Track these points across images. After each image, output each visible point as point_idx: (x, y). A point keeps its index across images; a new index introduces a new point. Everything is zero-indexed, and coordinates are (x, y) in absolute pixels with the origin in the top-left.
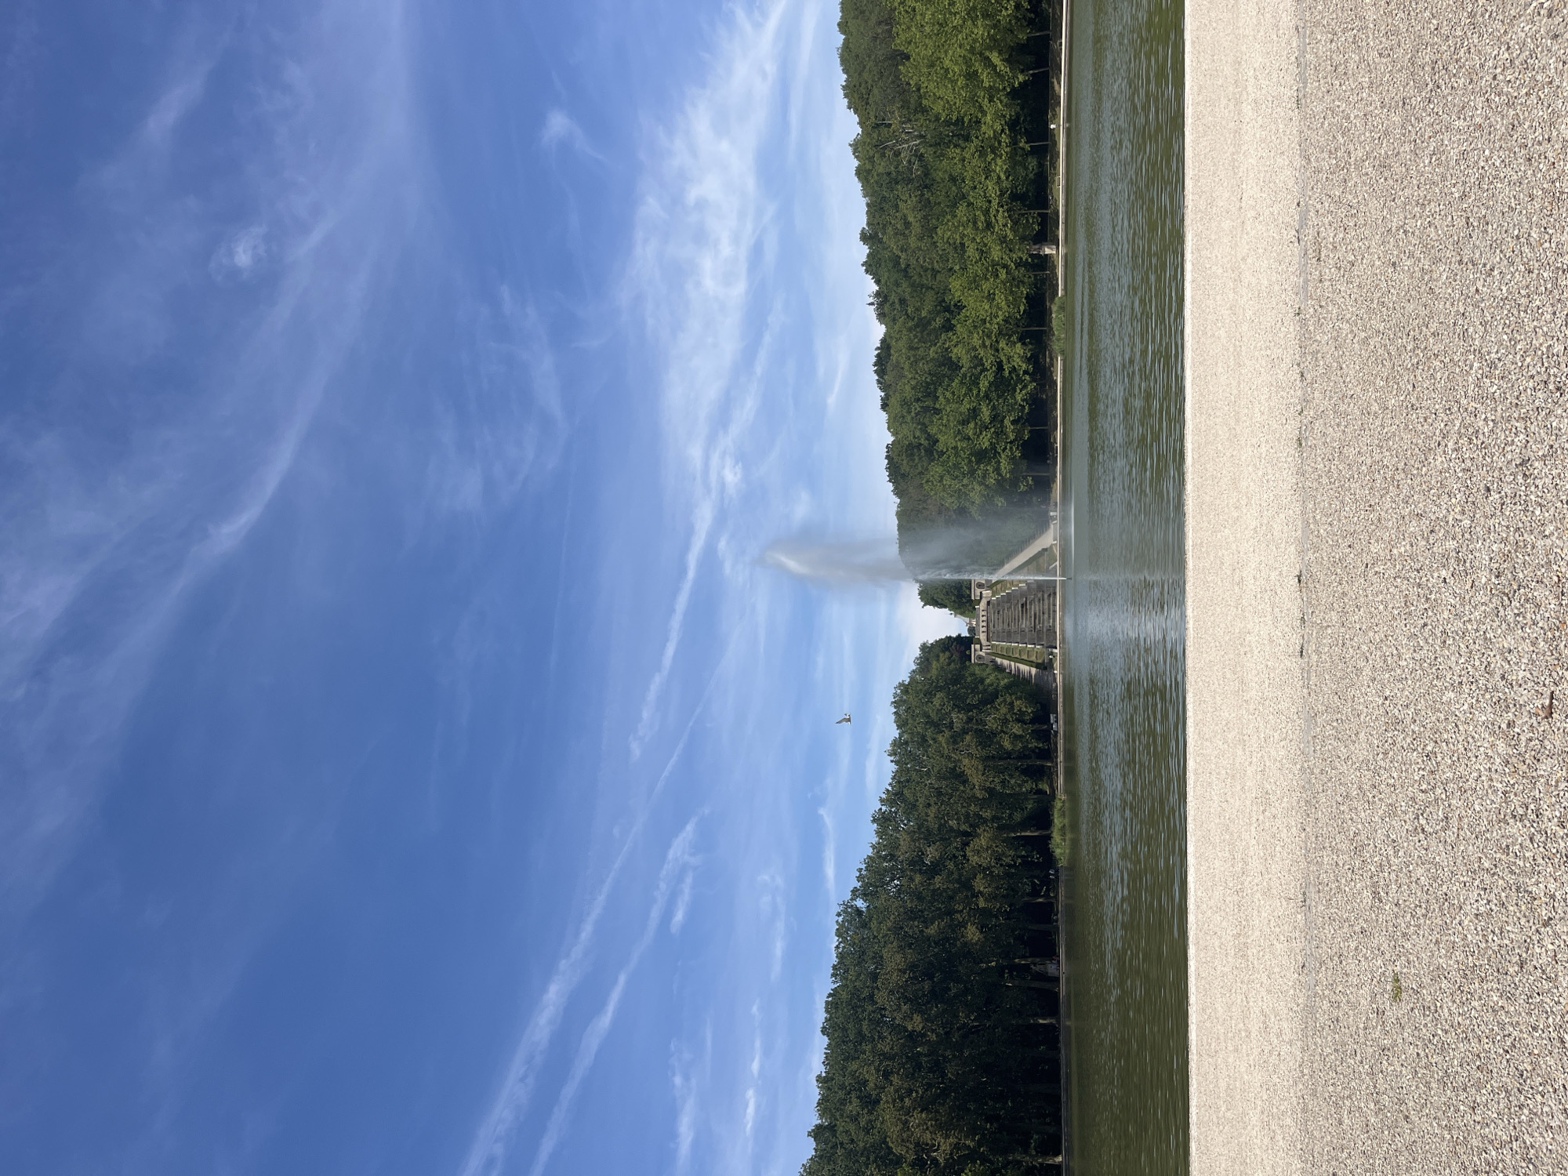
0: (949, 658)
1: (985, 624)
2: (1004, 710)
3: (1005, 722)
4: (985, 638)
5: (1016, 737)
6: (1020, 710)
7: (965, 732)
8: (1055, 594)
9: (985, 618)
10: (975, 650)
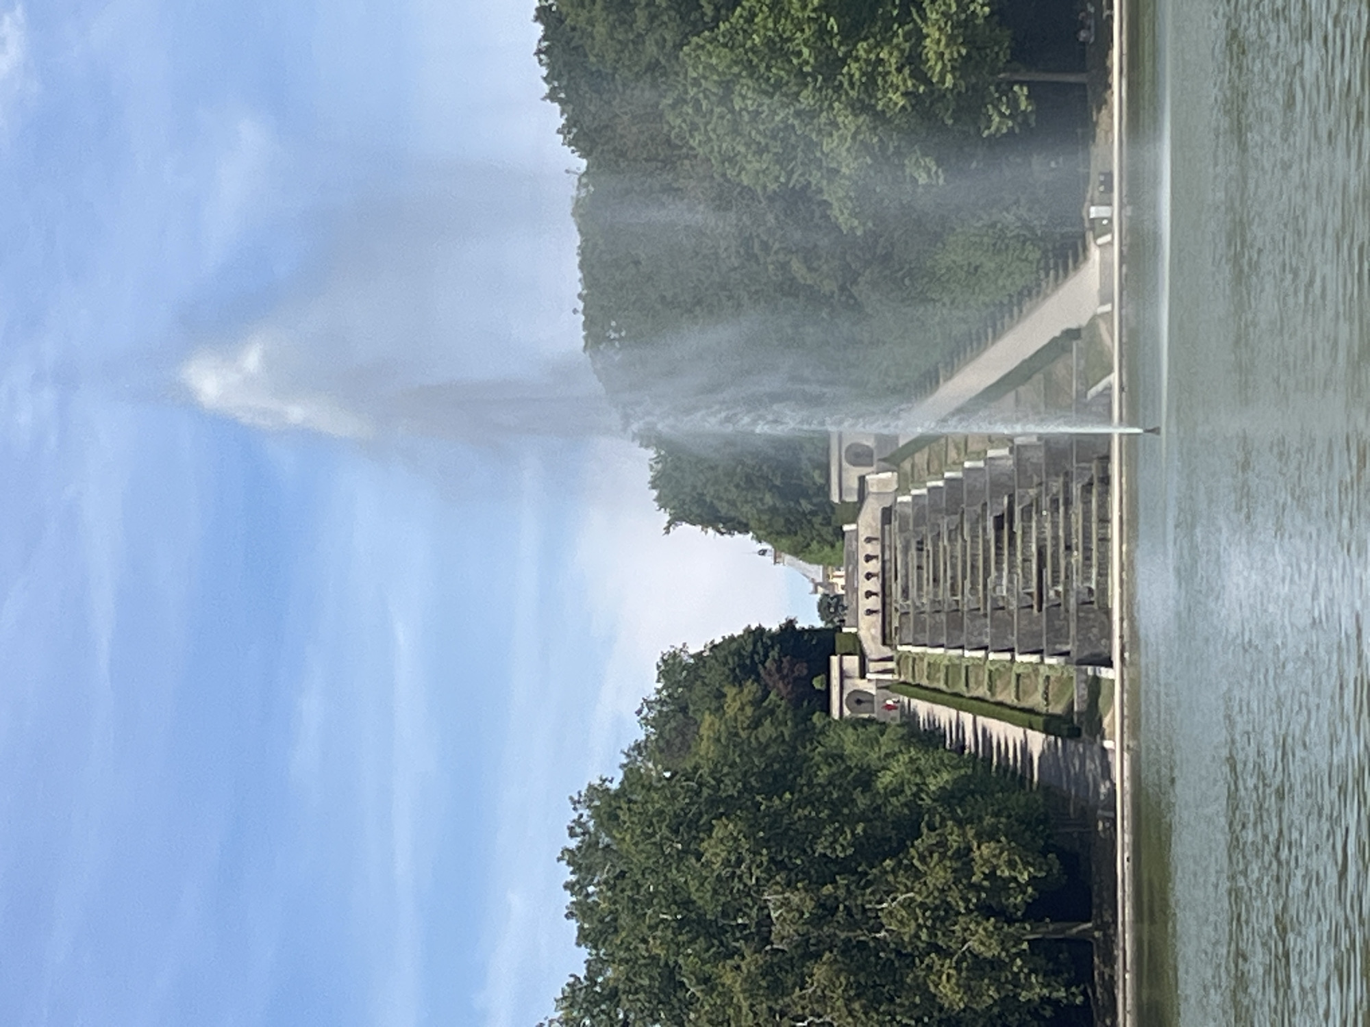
0: (757, 703)
1: (874, 585)
2: (938, 875)
3: (943, 914)
4: (877, 631)
5: (980, 966)
6: (991, 876)
7: (808, 952)
8: (1106, 480)
9: (874, 566)
10: (843, 675)
